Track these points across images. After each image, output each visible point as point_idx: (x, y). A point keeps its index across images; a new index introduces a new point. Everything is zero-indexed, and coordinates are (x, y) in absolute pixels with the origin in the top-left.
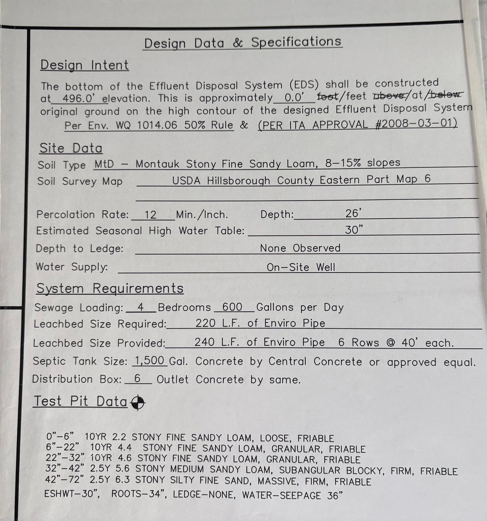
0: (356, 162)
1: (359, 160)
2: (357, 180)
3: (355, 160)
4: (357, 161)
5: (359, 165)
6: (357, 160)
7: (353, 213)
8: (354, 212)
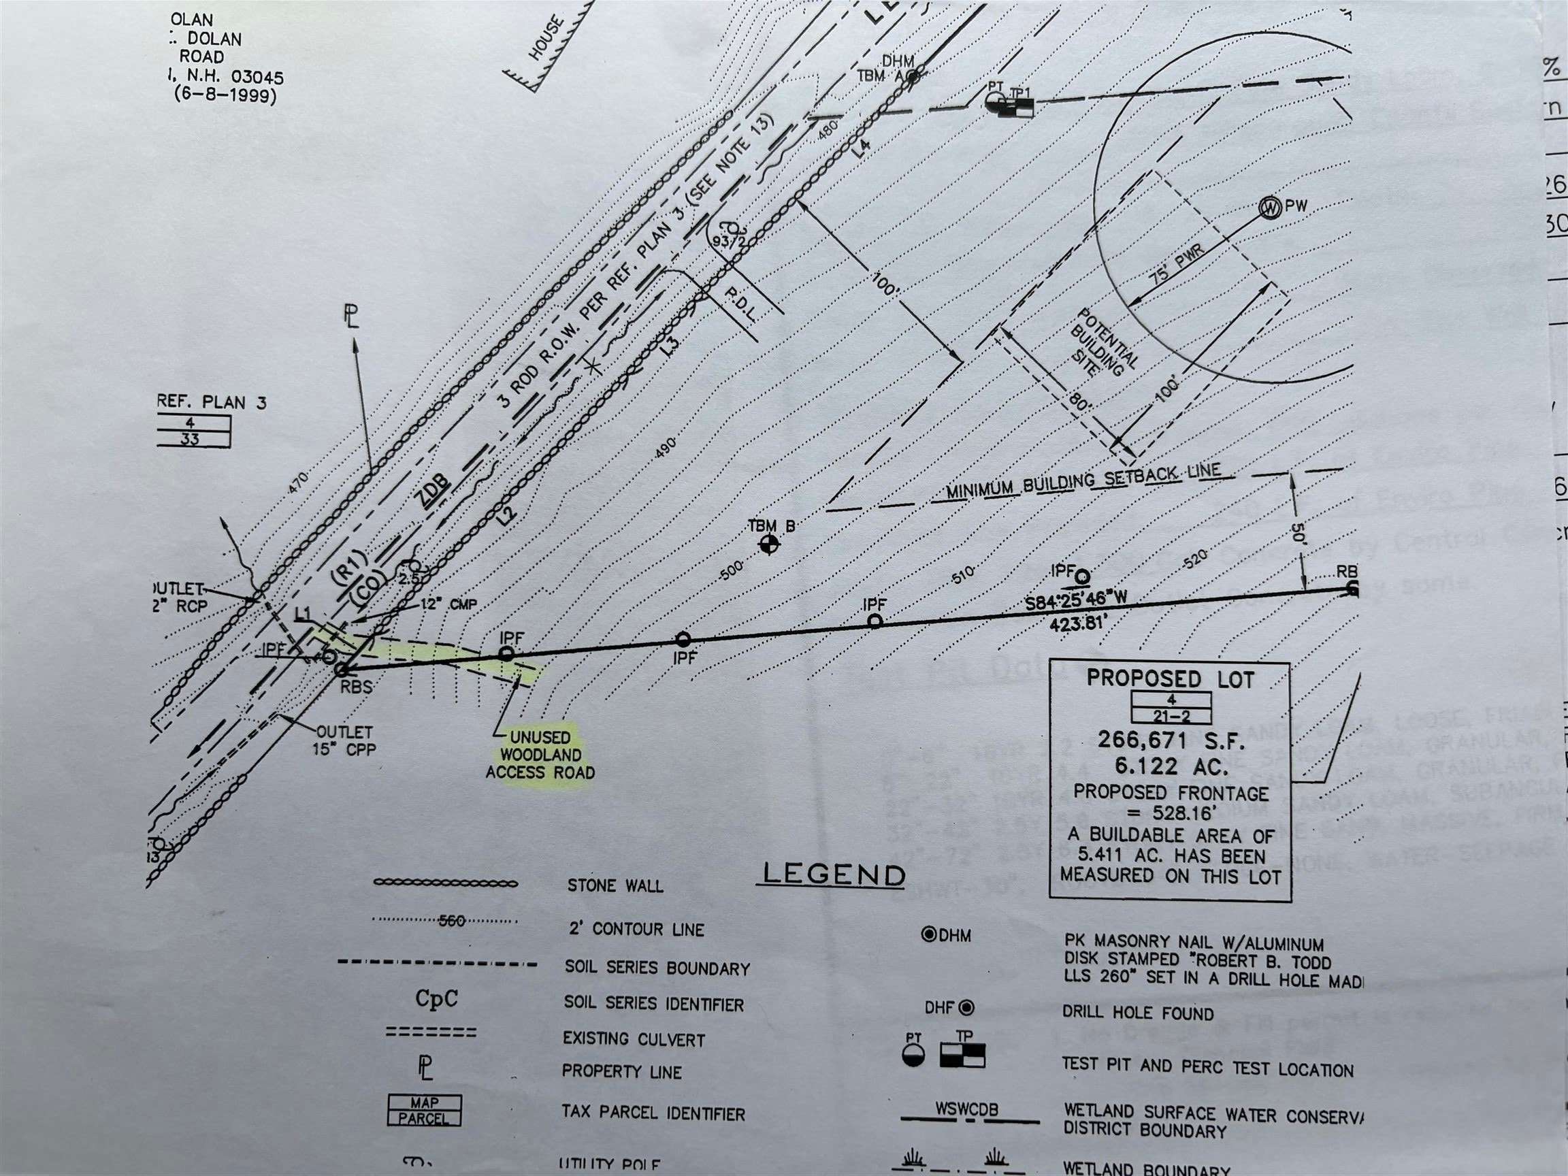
0: (1549, 66)
1: (1556, 59)
2: (1555, 107)
3: (1547, 61)
4: (1552, 62)
5: (1557, 71)
6: (1550, 60)
7: (1556, 184)
8: (1557, 181)
